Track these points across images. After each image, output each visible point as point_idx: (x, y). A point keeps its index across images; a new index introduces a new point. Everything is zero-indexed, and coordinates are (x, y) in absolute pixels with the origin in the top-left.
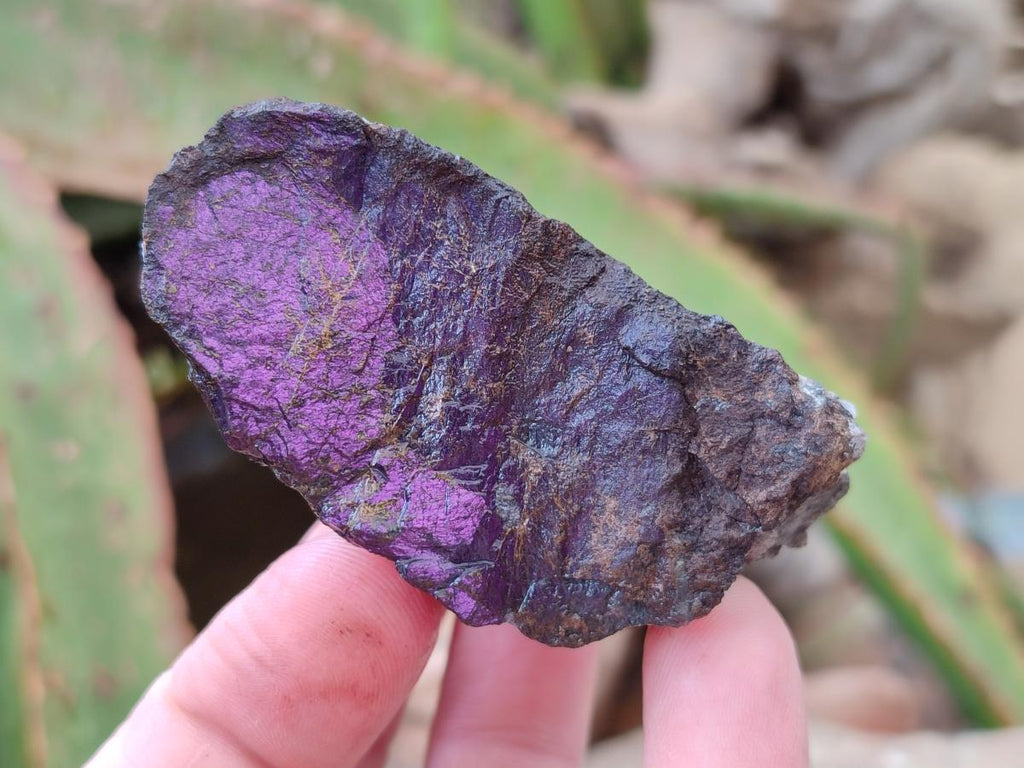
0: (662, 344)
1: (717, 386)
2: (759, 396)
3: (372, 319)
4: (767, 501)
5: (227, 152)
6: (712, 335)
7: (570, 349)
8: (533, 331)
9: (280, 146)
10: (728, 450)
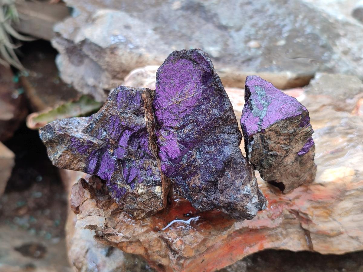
0: (227, 155)
1: (231, 172)
2: (236, 181)
3: (189, 106)
4: (223, 201)
5: (190, 56)
6: (238, 162)
7: (216, 142)
8: (213, 133)
9: (199, 62)
10: (224, 185)
